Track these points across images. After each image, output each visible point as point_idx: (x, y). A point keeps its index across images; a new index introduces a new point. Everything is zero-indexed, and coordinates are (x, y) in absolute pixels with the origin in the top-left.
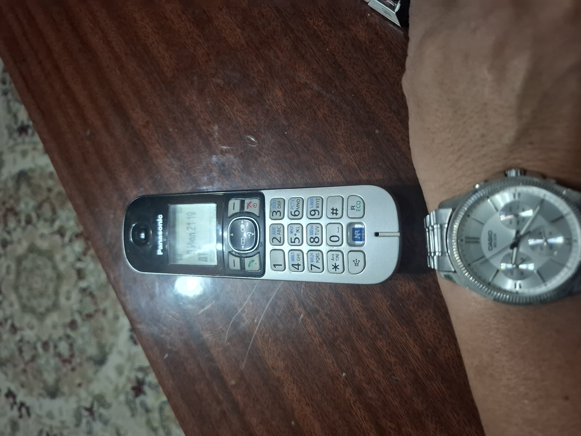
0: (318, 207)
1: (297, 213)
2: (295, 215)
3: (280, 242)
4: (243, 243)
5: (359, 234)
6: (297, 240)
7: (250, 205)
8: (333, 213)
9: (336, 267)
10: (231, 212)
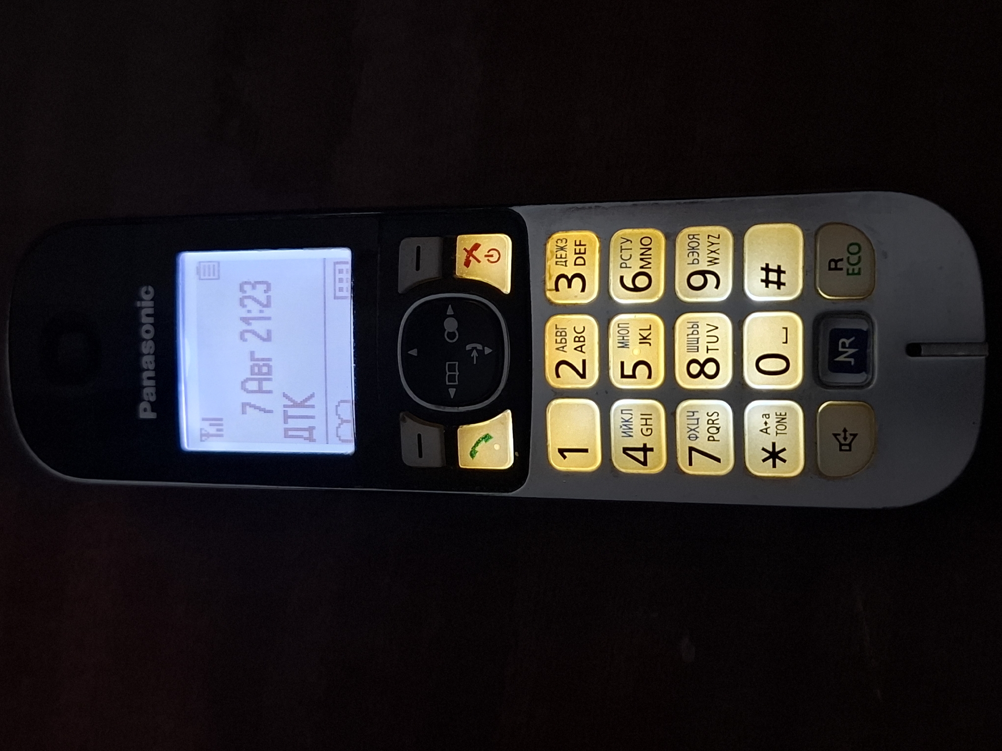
0: (713, 262)
1: (642, 282)
2: (636, 289)
3: (583, 376)
4: (452, 378)
6: (642, 370)
7: (474, 253)
8: (767, 282)
9: (774, 455)
10: (407, 277)
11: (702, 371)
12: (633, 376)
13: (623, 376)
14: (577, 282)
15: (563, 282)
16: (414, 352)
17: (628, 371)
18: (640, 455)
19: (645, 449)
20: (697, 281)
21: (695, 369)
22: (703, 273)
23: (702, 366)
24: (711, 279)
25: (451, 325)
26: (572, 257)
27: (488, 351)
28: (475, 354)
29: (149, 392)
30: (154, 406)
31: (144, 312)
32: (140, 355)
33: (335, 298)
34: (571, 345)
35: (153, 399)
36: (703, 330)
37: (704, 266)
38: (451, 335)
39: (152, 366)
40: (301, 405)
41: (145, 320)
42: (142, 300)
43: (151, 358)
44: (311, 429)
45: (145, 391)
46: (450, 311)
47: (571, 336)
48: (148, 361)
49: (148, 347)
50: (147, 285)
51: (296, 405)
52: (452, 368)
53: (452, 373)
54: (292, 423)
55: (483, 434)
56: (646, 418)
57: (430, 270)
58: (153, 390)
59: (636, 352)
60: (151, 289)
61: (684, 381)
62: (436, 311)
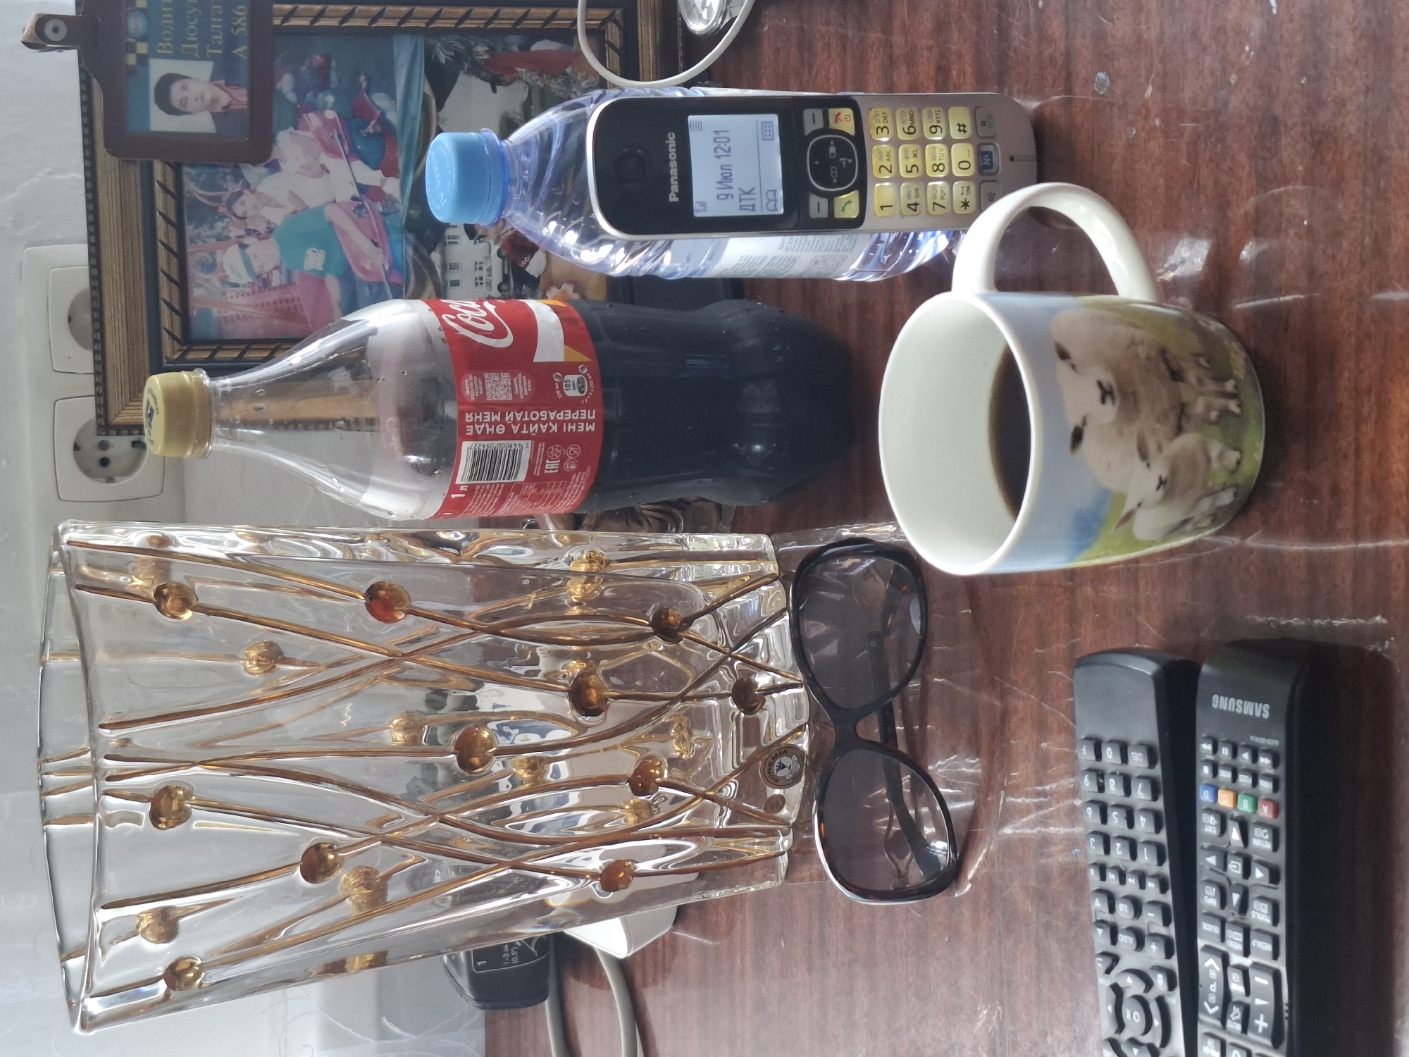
0: (938, 122)
1: (912, 130)
2: (910, 133)
3: (891, 172)
4: (834, 174)
5: (988, 160)
6: (915, 168)
7: (840, 117)
8: (960, 130)
9: (966, 204)
10: (809, 128)
11: (938, 169)
12: (911, 172)
13: (907, 172)
14: (885, 130)
15: (879, 130)
16: (817, 162)
17: (909, 169)
18: (913, 207)
19: (916, 204)
20: (933, 130)
21: (935, 168)
22: (935, 126)
23: (938, 166)
24: (938, 129)
25: (832, 150)
26: (882, 119)
27: (850, 161)
28: (844, 163)
29: (675, 187)
30: (677, 195)
31: (670, 146)
32: (670, 168)
33: (764, 139)
34: (885, 158)
35: (677, 191)
36: (938, 150)
37: (935, 124)
38: (833, 154)
39: (676, 174)
40: (749, 193)
41: (670, 150)
42: (668, 139)
43: (676, 170)
44: (753, 205)
45: (672, 187)
46: (832, 143)
47: (885, 154)
48: (674, 172)
49: (673, 165)
50: (671, 132)
51: (745, 193)
52: (834, 170)
53: (834, 171)
54: (744, 203)
55: (847, 201)
56: (917, 190)
57: (820, 125)
58: (677, 186)
59: (912, 161)
60: (673, 134)
61: (930, 174)
62: (826, 143)
